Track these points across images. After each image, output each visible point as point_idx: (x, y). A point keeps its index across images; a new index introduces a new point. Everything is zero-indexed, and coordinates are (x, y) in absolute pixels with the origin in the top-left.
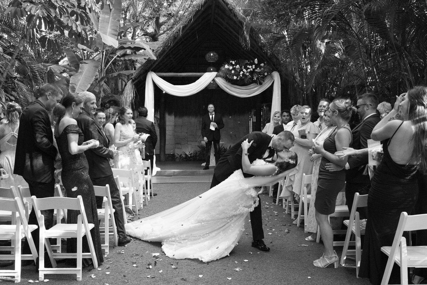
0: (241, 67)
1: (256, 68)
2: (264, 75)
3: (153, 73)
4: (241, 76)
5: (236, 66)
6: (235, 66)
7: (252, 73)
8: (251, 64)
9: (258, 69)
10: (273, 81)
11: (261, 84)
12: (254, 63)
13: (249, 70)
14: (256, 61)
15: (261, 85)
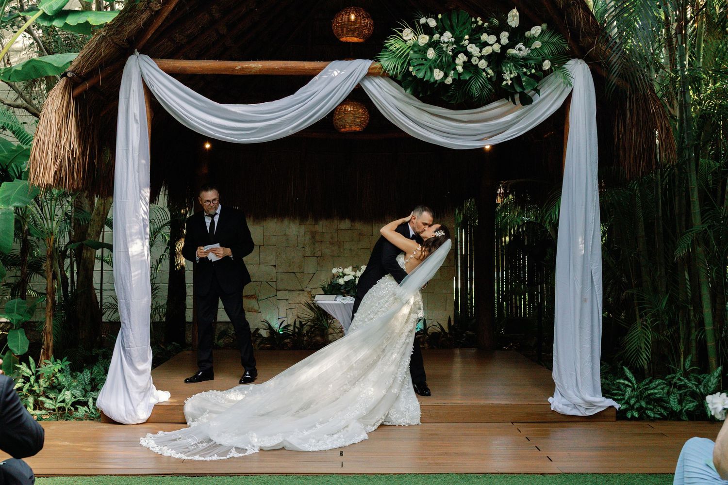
0: (458, 40)
1: (512, 44)
2: (539, 67)
3: (146, 58)
4: (460, 69)
5: (441, 34)
6: (436, 36)
7: (497, 60)
8: (495, 31)
9: (520, 45)
10: (568, 91)
11: (526, 101)
12: (504, 26)
13: (487, 51)
14: (513, 18)
15: (530, 106)
